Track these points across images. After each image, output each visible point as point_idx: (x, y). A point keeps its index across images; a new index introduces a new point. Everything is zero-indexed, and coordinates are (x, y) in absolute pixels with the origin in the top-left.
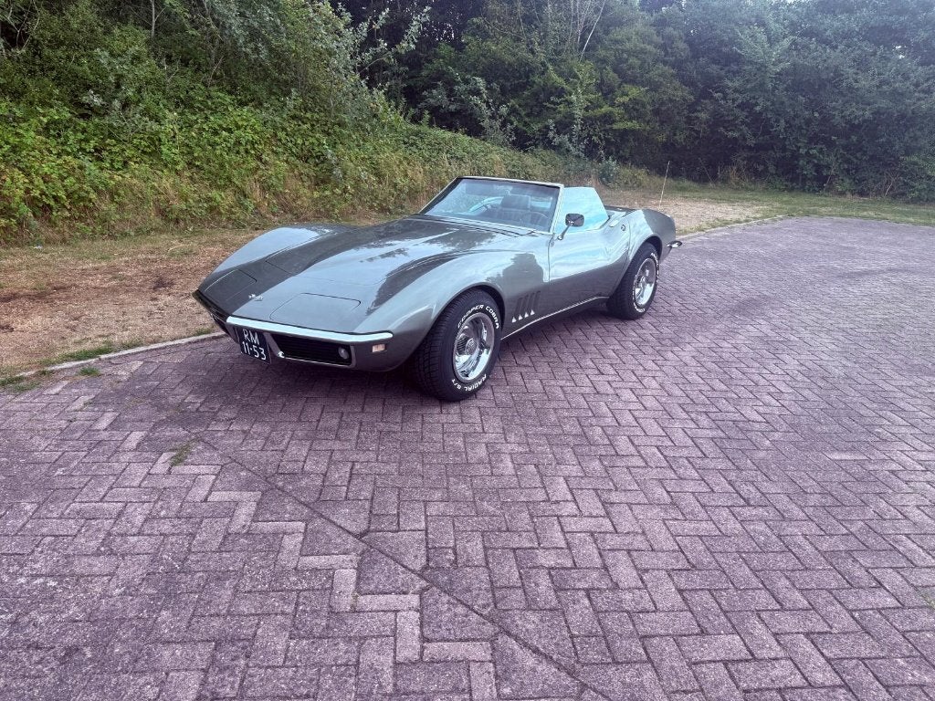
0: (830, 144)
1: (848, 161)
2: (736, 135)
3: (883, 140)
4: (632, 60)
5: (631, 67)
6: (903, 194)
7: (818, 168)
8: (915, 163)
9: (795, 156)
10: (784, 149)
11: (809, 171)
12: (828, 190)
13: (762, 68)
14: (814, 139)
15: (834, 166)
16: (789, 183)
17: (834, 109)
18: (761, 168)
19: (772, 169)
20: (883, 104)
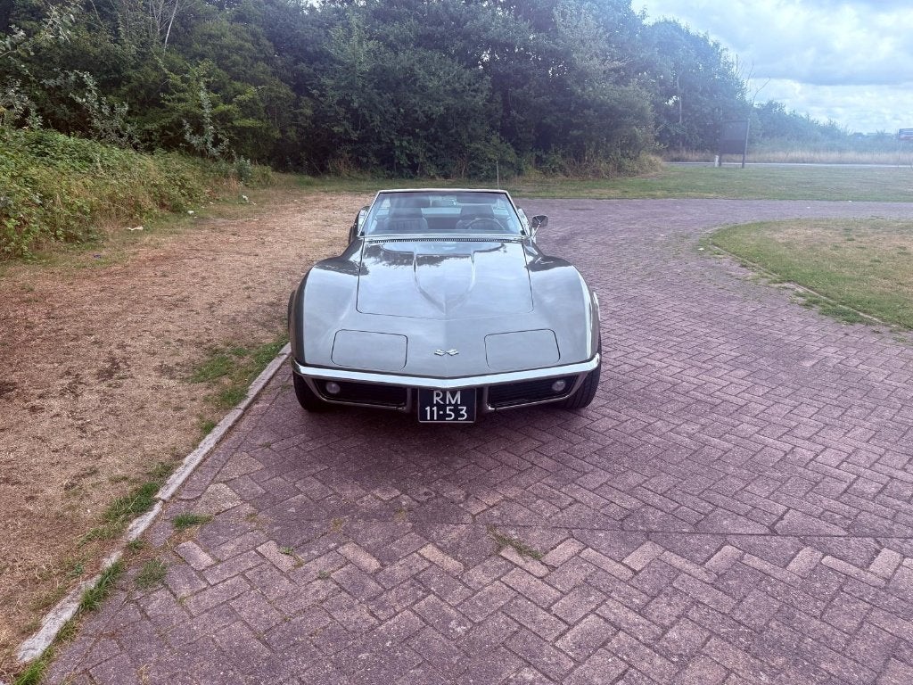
0: (416, 136)
1: (430, 150)
2: (341, 130)
3: (453, 131)
4: (235, 57)
5: (235, 64)
6: (476, 174)
7: (410, 157)
8: (478, 149)
9: (391, 147)
10: (379, 141)
11: (404, 161)
12: (421, 176)
13: (349, 68)
14: (401, 132)
15: (421, 155)
16: (389, 172)
17: (415, 105)
18: (365, 160)
19: (374, 160)
20: (450, 101)
